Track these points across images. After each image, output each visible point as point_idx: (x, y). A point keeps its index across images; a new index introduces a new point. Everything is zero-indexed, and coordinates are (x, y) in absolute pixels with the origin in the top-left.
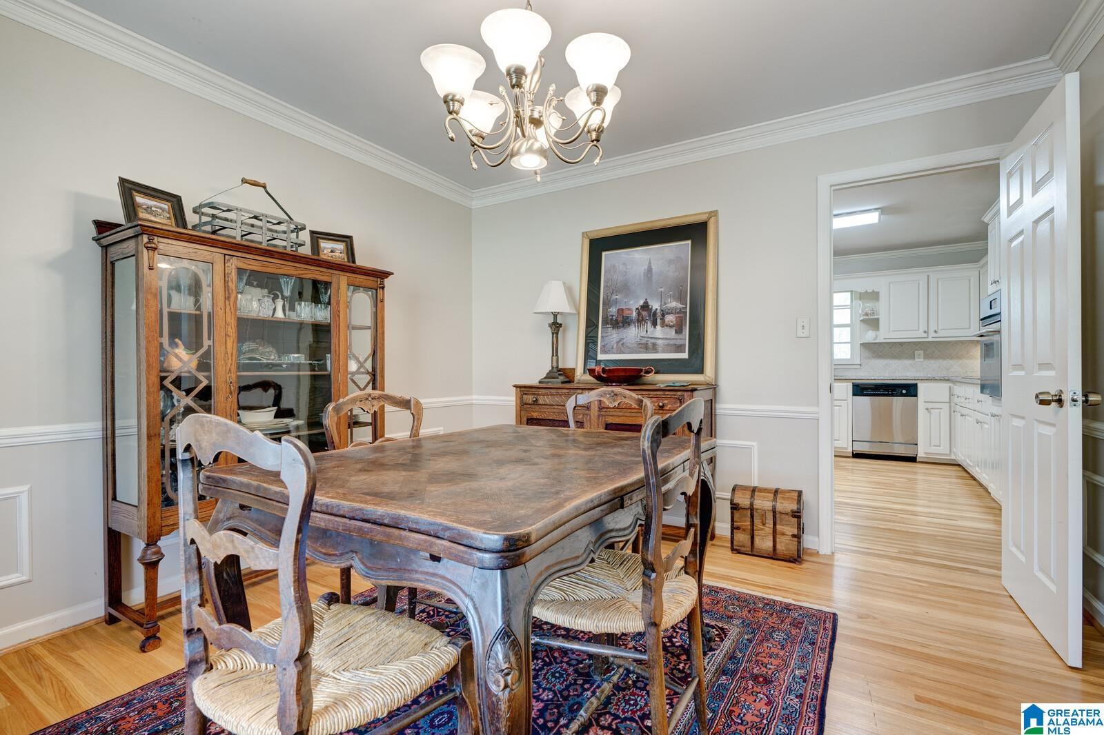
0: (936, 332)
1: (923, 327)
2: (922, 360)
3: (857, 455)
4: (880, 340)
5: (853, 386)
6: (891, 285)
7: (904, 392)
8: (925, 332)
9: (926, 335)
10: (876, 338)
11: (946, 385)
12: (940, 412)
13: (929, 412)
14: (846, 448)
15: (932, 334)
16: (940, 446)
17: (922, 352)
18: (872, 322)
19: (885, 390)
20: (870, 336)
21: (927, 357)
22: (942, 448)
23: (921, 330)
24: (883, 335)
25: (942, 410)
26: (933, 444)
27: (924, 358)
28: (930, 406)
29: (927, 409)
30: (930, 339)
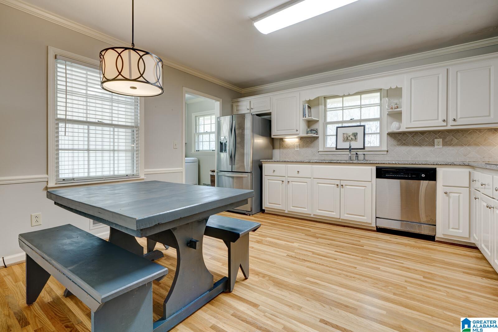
0: (454, 120)
1: (442, 116)
2: (441, 147)
3: (380, 230)
4: (403, 129)
5: (377, 169)
6: (413, 80)
7: (423, 175)
8: (444, 121)
9: (445, 124)
10: (399, 128)
11: (466, 170)
12: (459, 196)
13: (448, 196)
14: (371, 224)
15: (451, 122)
16: (458, 229)
17: (441, 140)
18: (396, 115)
19: (405, 174)
20: (395, 127)
21: (445, 144)
22: (461, 231)
23: (440, 120)
24: (405, 125)
25: (461, 194)
26: (451, 226)
27: (443, 145)
28: (448, 190)
29: (446, 193)
30: (449, 128)
